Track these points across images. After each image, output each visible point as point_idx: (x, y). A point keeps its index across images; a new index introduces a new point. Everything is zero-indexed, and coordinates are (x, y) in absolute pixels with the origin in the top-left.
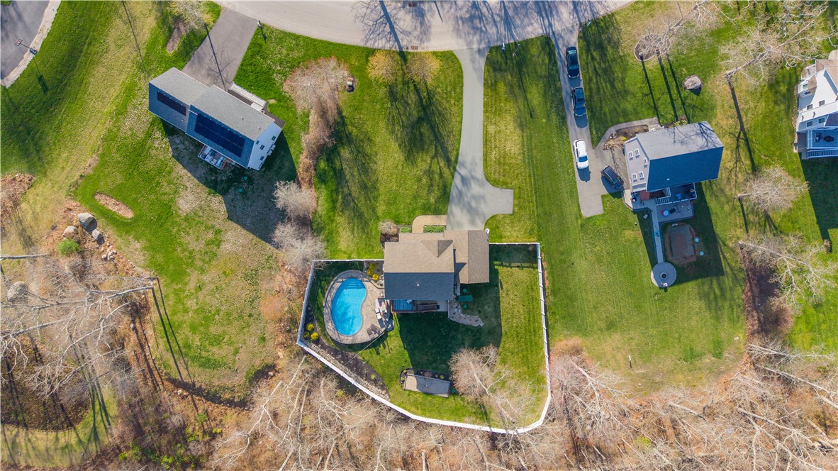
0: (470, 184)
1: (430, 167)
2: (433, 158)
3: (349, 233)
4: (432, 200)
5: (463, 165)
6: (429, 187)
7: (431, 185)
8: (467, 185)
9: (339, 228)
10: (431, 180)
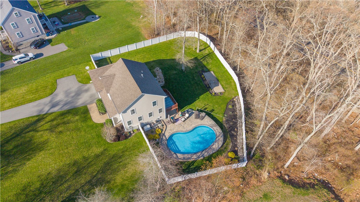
0: (56, 102)
1: (47, 130)
2: (38, 131)
3: (129, 166)
4: (77, 118)
5: (41, 111)
6: (66, 124)
7: (64, 123)
8: (59, 103)
9: (127, 177)
10: (59, 125)
